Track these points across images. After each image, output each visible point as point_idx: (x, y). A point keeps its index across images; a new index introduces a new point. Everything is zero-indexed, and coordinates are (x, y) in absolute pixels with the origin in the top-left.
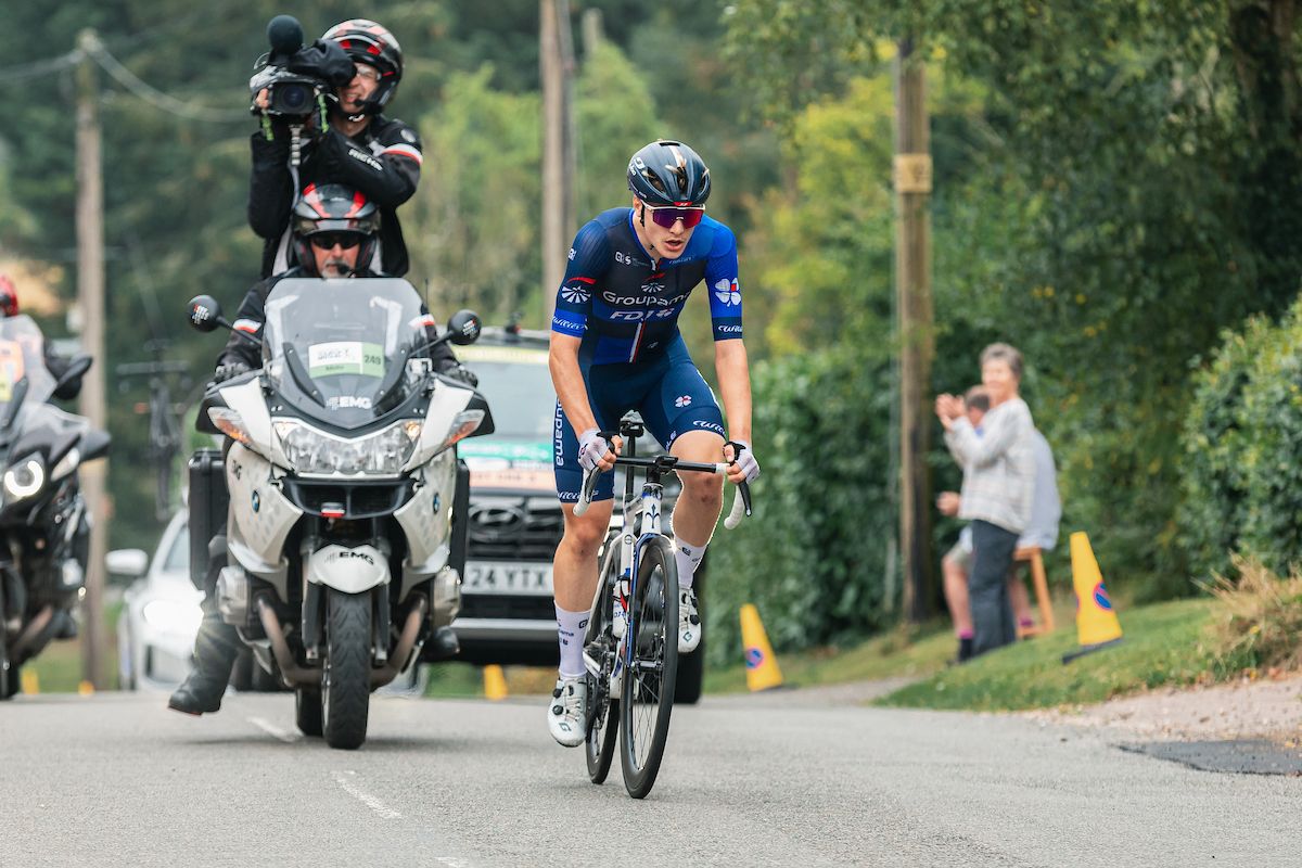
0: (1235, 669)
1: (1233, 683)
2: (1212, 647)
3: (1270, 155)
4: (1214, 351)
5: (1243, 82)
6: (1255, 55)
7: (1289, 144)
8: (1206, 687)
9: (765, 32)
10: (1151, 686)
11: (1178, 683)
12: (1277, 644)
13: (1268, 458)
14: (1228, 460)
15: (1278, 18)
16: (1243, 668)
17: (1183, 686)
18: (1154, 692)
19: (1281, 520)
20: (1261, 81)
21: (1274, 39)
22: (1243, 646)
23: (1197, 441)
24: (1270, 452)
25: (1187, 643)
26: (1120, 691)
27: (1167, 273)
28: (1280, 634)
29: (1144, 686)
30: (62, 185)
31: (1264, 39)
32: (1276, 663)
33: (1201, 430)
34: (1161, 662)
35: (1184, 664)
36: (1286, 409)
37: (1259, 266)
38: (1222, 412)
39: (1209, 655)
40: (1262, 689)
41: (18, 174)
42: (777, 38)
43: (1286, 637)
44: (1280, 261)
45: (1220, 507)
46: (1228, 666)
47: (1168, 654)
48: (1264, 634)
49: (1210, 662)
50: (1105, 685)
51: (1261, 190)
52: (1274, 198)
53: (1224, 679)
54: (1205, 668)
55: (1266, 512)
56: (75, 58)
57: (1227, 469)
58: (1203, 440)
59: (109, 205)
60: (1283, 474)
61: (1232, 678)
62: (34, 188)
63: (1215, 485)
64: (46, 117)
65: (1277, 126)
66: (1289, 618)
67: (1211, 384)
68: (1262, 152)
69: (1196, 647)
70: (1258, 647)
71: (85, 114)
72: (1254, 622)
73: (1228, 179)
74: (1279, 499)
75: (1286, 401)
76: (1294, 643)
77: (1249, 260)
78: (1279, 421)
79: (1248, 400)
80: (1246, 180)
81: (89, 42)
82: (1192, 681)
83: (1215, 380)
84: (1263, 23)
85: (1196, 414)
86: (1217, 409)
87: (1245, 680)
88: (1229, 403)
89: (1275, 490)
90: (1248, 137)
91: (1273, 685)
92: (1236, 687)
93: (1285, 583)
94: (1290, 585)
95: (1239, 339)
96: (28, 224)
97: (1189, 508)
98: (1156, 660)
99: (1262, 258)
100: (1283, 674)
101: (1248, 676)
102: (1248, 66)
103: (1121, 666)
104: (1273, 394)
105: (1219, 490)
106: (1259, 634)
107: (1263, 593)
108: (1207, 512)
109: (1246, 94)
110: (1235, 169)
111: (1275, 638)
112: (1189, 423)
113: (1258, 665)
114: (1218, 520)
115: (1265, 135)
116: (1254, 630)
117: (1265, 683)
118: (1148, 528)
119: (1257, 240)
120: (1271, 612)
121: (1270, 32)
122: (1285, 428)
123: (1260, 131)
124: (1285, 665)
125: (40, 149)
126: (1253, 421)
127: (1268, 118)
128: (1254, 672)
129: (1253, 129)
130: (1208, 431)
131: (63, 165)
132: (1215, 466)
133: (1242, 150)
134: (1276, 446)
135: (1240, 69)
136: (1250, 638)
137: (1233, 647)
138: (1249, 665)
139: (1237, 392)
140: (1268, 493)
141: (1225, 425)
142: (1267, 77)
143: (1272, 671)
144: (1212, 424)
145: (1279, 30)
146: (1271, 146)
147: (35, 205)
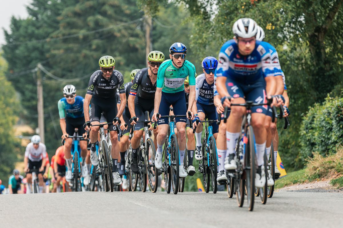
0: (314, 179)
1: (313, 182)
2: (308, 174)
3: (319, 68)
4: (307, 112)
5: (312, 52)
6: (315, 46)
7: (323, 66)
8: (307, 183)
9: (200, 41)
10: (294, 184)
11: (300, 183)
12: (323, 172)
13: (320, 134)
14: (311, 136)
15: (320, 37)
16: (315, 179)
17: (302, 183)
18: (295, 185)
19: (324, 148)
20: (316, 52)
21: (319, 42)
22: (316, 173)
23: (303, 132)
24: (321, 132)
25: (302, 173)
26: (286, 185)
27: (296, 97)
28: (324, 170)
29: (292, 183)
30: (34, 103)
31: (317, 42)
32: (323, 177)
33: (304, 130)
34: (296, 178)
35: (302, 178)
36: (324, 122)
37: (317, 95)
38: (309, 126)
39: (307, 176)
40: (320, 183)
41: (23, 100)
42: (203, 43)
43: (325, 171)
44: (322, 94)
45: (309, 148)
46: (312, 178)
47: (298, 176)
48: (320, 170)
49: (308, 177)
50: (283, 184)
51: (317, 77)
52: (320, 79)
53: (311, 181)
54: (307, 179)
55: (320, 148)
56: (36, 69)
57: (310, 138)
58: (305, 132)
59: (45, 107)
60: (324, 137)
61: (313, 181)
62: (27, 104)
63: (308, 143)
64: (30, 87)
65: (320, 62)
66: (326, 167)
67: (306, 120)
68: (317, 68)
69: (304, 174)
70: (319, 173)
71: (39, 83)
72: (318, 168)
73: (309, 75)
74: (323, 144)
75: (324, 120)
76: (327, 172)
77: (315, 93)
78: (322, 125)
79: (315, 122)
80: (313, 75)
81: (40, 66)
82: (304, 182)
83: (307, 118)
84: (317, 38)
85: (303, 126)
86: (308, 125)
87: (316, 181)
88: (311, 123)
89: (322, 141)
90: (314, 65)
91: (323, 182)
92: (314, 183)
93: (325, 159)
94: (326, 159)
95: (313, 109)
96: (26, 112)
97: (302, 149)
98: (295, 177)
99: (318, 93)
100: (325, 180)
101: (317, 180)
102: (313, 48)
103: (287, 180)
104: (321, 119)
105: (308, 144)
106: (319, 170)
107: (320, 161)
108: (306, 149)
109: (313, 55)
110: (311, 73)
111: (323, 171)
112: (301, 129)
113: (319, 178)
114: (309, 151)
115: (318, 64)
116: (318, 169)
117: (321, 182)
118: (292, 158)
119: (316, 89)
120: (322, 165)
121: (318, 40)
122: (324, 126)
123: (316, 64)
124: (326, 177)
125: (28, 94)
126: (316, 126)
127: (318, 60)
128: (318, 179)
129: (315, 63)
130: (306, 130)
131: (34, 98)
132: (307, 138)
133: (312, 68)
134: (322, 131)
135: (311, 49)
136: (317, 171)
137: (313, 173)
138: (317, 178)
139: (313, 120)
140: (321, 142)
141: (310, 128)
142: (318, 51)
143: (322, 179)
144: (307, 129)
145: (320, 40)
146: (319, 67)
147: (27, 108)
